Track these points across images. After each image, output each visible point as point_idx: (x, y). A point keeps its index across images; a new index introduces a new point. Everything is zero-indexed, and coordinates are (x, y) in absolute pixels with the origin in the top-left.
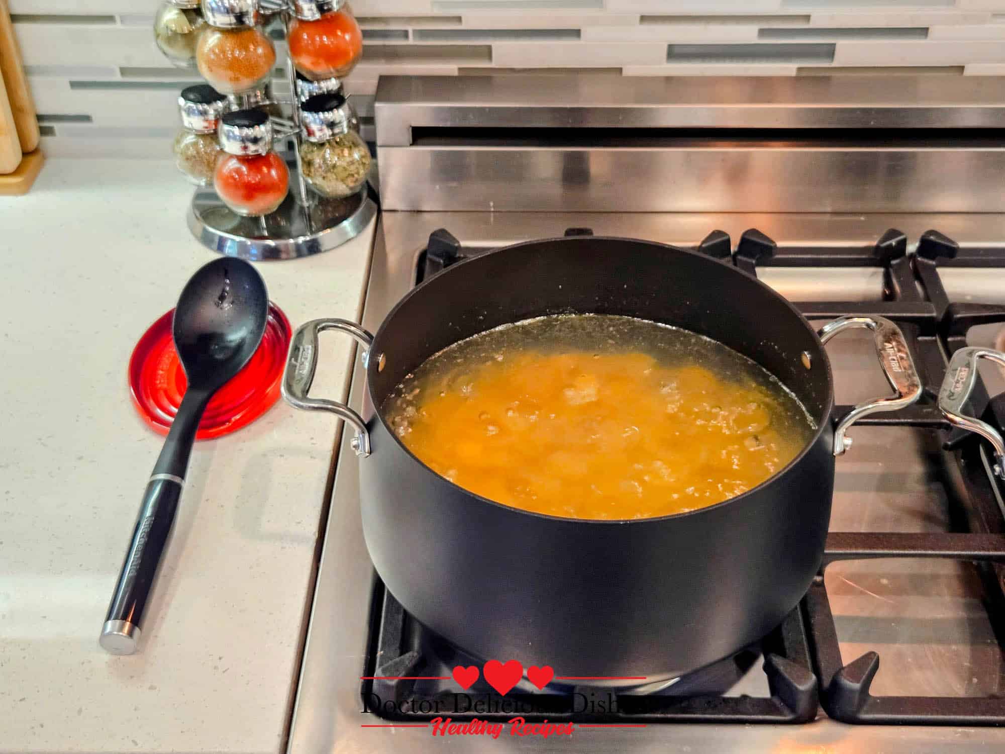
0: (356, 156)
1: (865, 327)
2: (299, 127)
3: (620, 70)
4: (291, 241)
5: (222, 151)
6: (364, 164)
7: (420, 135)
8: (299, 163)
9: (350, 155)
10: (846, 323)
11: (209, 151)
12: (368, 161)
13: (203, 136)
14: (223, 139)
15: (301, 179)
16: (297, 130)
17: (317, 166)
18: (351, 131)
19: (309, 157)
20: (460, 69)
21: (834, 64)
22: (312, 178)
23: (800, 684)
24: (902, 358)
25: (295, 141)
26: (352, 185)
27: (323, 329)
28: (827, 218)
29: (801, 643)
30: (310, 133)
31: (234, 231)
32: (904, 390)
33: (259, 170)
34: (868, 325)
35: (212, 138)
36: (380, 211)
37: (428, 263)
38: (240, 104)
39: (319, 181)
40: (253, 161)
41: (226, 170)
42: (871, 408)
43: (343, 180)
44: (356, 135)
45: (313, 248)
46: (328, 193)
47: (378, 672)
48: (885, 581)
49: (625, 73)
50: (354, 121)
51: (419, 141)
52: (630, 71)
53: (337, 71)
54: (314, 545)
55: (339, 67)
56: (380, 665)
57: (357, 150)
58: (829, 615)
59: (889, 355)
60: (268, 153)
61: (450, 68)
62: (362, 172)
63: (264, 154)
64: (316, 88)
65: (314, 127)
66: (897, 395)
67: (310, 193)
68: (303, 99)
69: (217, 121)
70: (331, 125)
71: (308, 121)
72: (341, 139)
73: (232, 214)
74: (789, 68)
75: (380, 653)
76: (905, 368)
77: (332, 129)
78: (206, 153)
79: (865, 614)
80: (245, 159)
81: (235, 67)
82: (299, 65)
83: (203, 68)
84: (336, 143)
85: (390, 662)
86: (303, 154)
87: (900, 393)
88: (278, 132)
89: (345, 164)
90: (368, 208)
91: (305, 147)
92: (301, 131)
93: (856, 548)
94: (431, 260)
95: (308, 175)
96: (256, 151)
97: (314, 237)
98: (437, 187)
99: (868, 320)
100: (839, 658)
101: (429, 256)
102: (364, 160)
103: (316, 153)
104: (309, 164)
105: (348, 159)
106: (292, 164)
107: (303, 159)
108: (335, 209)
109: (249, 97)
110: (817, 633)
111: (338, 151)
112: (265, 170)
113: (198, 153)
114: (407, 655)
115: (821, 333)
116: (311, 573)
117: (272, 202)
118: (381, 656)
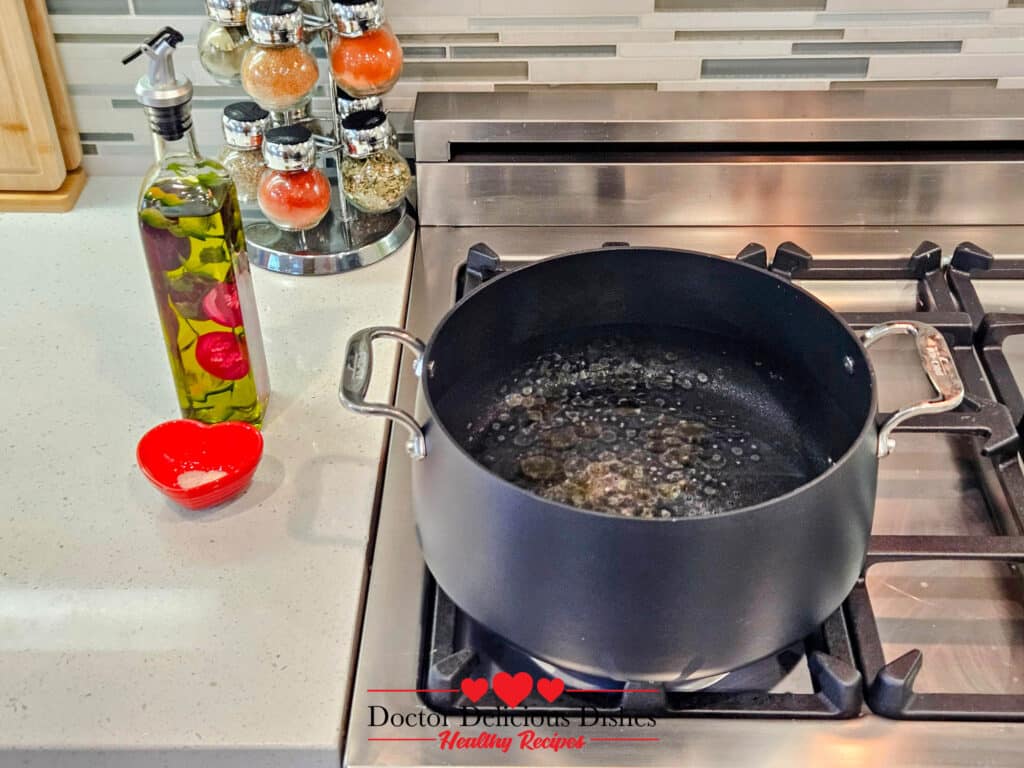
0: (397, 172)
1: (906, 332)
2: (340, 143)
3: (655, 86)
4: (332, 256)
5: (266, 167)
6: (403, 179)
7: (459, 151)
8: (340, 178)
9: (391, 171)
10: (887, 329)
11: (251, 167)
12: (408, 176)
13: (244, 152)
14: (267, 156)
15: (341, 195)
16: (338, 147)
17: (358, 181)
18: (392, 148)
19: (351, 173)
20: (496, 85)
21: (867, 79)
22: (353, 193)
23: (845, 679)
24: (944, 362)
25: (336, 158)
26: (392, 200)
27: (377, 336)
28: (861, 230)
29: (844, 642)
30: (352, 149)
31: (276, 246)
32: (947, 393)
33: (302, 186)
34: (910, 331)
35: (255, 155)
36: (418, 227)
37: (467, 277)
38: (281, 122)
39: (360, 196)
40: (295, 177)
41: (269, 186)
42: (914, 411)
43: (383, 196)
44: (395, 151)
45: (354, 263)
46: (369, 209)
47: (433, 669)
48: (924, 584)
49: (659, 89)
50: (394, 137)
51: (458, 157)
52: (665, 86)
53: (379, 88)
54: (366, 548)
55: (380, 83)
56: (434, 662)
57: (397, 165)
58: (871, 615)
59: (931, 360)
60: (311, 169)
61: (486, 85)
62: (402, 187)
63: (306, 169)
64: (355, 105)
65: (355, 143)
66: (941, 398)
67: (350, 207)
68: (344, 117)
69: (260, 139)
70: (373, 141)
71: (349, 137)
72: (381, 155)
73: (276, 229)
74: (823, 83)
75: (433, 651)
76: (947, 372)
77: (373, 145)
78: (249, 169)
79: (906, 616)
80: (288, 175)
81: (279, 84)
82: (341, 81)
83: (248, 86)
84: (376, 158)
85: (445, 659)
86: (344, 170)
87: (944, 396)
88: (319, 148)
89: (385, 179)
90: (407, 223)
91: (346, 163)
92: (343, 147)
93: (898, 549)
94: (471, 275)
95: (350, 191)
96: (299, 166)
97: (354, 252)
98: (475, 203)
99: (911, 327)
100: (882, 657)
101: (469, 270)
102: (404, 176)
103: (357, 169)
104: (350, 180)
105: (388, 175)
106: (334, 181)
107: (344, 175)
108: (374, 225)
109: (290, 114)
110: (859, 632)
111: (378, 167)
112: (307, 185)
113: (241, 169)
114: (462, 652)
115: (863, 339)
116: (364, 577)
117: (314, 217)
118: (435, 653)
